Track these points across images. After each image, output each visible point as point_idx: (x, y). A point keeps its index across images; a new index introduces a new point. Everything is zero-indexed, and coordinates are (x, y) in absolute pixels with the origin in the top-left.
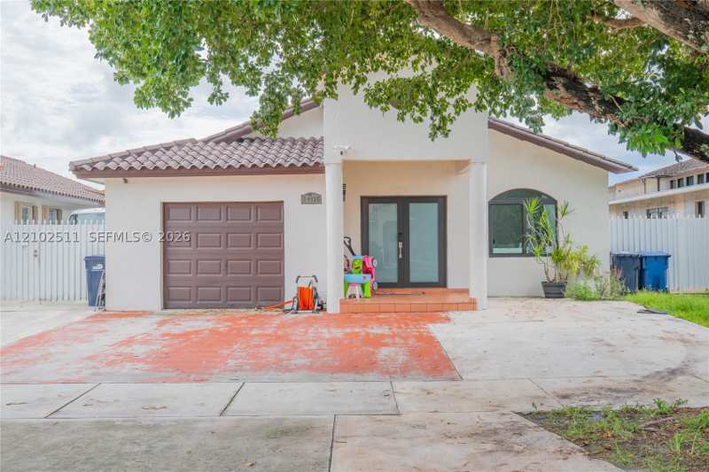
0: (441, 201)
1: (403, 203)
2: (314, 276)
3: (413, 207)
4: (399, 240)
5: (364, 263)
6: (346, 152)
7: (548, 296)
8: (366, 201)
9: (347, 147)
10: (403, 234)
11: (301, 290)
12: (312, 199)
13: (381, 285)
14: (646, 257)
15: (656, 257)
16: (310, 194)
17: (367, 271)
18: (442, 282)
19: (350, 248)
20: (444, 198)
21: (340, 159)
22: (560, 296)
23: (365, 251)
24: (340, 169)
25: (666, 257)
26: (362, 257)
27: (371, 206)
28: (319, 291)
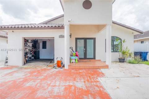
0: (94, 39)
1: (85, 39)
2: (62, 58)
3: (88, 40)
4: (84, 48)
5: (76, 54)
6: (70, 22)
7: (120, 62)
8: (77, 39)
9: (70, 20)
10: (85, 47)
11: (58, 61)
12: (62, 36)
13: (80, 59)
14: (142, 53)
15: (145, 53)
16: (61, 35)
17: (77, 56)
18: (94, 58)
19: (72, 50)
20: (95, 38)
21: (68, 23)
22: (123, 62)
23: (76, 51)
24: (69, 27)
25: (147, 53)
26: (75, 52)
27: (78, 40)
28: (63, 62)
